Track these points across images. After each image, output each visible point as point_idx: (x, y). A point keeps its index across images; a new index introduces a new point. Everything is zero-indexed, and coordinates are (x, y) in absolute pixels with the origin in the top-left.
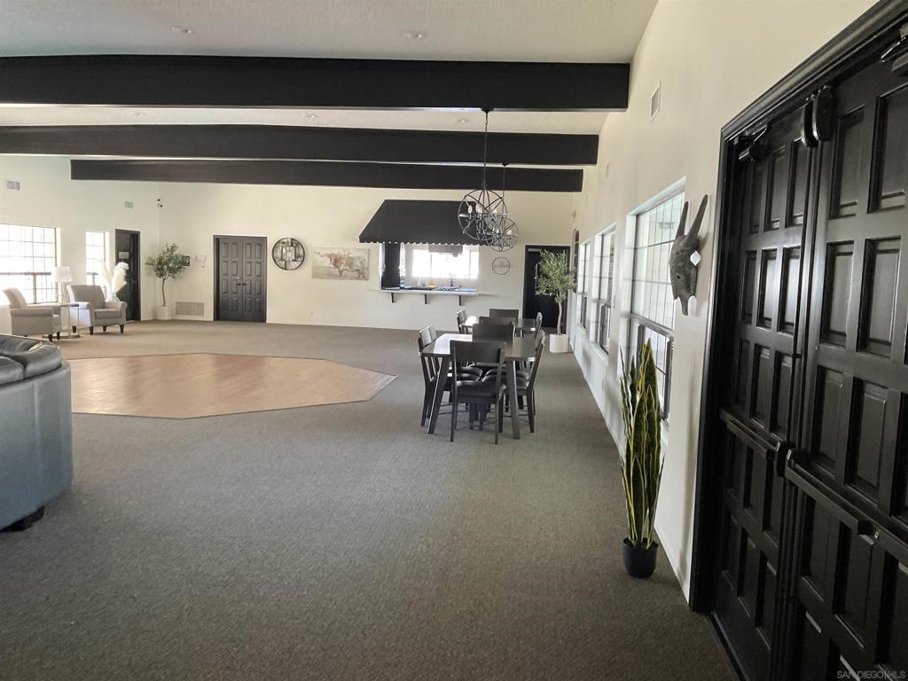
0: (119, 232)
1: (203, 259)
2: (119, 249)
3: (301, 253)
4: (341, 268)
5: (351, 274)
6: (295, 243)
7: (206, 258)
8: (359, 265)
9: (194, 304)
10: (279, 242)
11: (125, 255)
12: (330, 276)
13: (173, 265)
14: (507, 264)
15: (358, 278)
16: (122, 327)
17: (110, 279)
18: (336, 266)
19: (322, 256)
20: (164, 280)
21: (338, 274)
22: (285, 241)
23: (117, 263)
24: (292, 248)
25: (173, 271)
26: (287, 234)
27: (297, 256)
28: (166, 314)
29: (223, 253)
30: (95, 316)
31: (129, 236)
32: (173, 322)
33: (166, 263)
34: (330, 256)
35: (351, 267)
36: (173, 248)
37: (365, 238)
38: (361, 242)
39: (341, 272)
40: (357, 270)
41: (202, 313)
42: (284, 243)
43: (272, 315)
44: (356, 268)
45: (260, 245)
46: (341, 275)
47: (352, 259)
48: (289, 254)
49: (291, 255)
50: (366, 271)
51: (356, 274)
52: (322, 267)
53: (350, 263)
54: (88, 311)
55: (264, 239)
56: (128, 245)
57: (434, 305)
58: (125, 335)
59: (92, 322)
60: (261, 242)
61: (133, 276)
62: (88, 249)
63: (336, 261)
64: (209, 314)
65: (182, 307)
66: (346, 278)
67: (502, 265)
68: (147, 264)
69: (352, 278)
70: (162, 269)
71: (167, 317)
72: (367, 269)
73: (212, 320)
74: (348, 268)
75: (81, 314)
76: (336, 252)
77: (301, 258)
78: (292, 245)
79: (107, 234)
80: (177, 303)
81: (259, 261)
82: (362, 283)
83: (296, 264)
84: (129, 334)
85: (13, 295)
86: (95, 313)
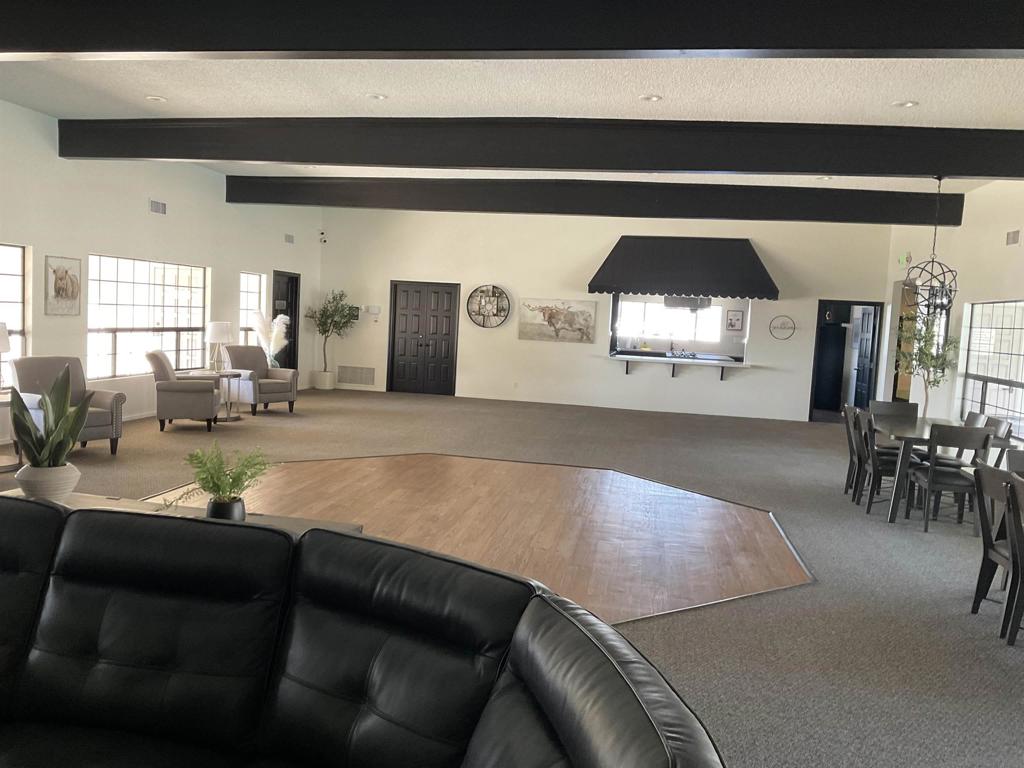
0: (278, 275)
1: (377, 312)
2: (276, 297)
3: (506, 306)
4: (558, 326)
5: (571, 334)
6: (497, 292)
7: (380, 312)
8: (583, 322)
9: (362, 369)
10: (475, 291)
11: (283, 304)
12: (542, 336)
13: (338, 318)
14: (792, 325)
15: (581, 340)
16: (291, 404)
17: (269, 338)
18: (551, 323)
19: (532, 310)
20: (326, 337)
21: (554, 334)
22: (484, 289)
23: (275, 317)
24: (492, 299)
25: (339, 327)
26: (487, 280)
27: (500, 310)
28: (327, 382)
29: (401, 302)
30: (259, 390)
31: (286, 280)
32: (336, 392)
33: (332, 316)
34: (543, 310)
35: (571, 326)
36: (342, 296)
37: (595, 286)
38: (590, 292)
39: (557, 331)
40: (580, 330)
41: (372, 381)
42: (482, 292)
43: (463, 386)
44: (578, 326)
45: (450, 293)
46: (557, 336)
47: (573, 314)
48: (489, 307)
49: (491, 308)
50: (591, 331)
51: (577, 335)
52: (532, 324)
53: (571, 318)
54: (251, 382)
55: (457, 286)
56: (286, 292)
57: (684, 378)
58: (298, 415)
59: (255, 399)
60: (452, 289)
61: (292, 332)
62: (243, 296)
63: (551, 316)
64: (380, 384)
65: (345, 373)
66: (564, 339)
67: (783, 327)
68: (306, 316)
69: (572, 340)
70: (325, 323)
71: (327, 385)
72: (594, 327)
73: (384, 390)
74: (567, 326)
75: (242, 388)
76: (551, 305)
77: (504, 312)
78: (494, 293)
79: (264, 277)
80: (340, 367)
81: (447, 314)
82: (587, 346)
83: (495, 320)
84: (301, 415)
85: (156, 359)
86: (260, 385)
